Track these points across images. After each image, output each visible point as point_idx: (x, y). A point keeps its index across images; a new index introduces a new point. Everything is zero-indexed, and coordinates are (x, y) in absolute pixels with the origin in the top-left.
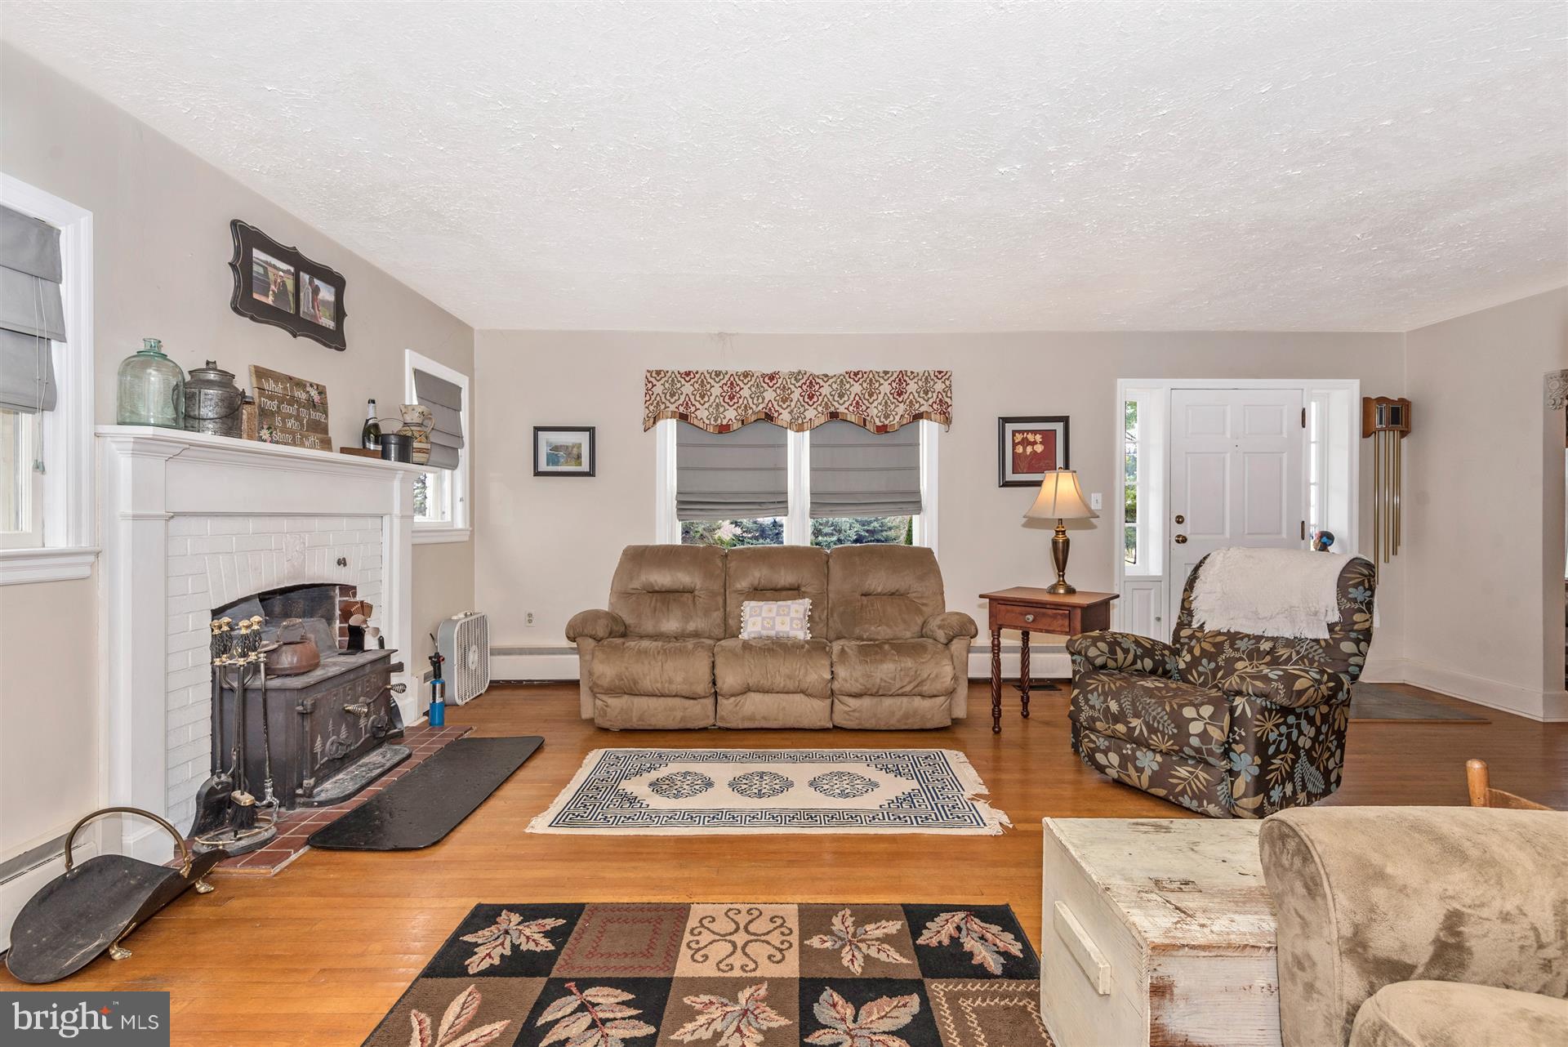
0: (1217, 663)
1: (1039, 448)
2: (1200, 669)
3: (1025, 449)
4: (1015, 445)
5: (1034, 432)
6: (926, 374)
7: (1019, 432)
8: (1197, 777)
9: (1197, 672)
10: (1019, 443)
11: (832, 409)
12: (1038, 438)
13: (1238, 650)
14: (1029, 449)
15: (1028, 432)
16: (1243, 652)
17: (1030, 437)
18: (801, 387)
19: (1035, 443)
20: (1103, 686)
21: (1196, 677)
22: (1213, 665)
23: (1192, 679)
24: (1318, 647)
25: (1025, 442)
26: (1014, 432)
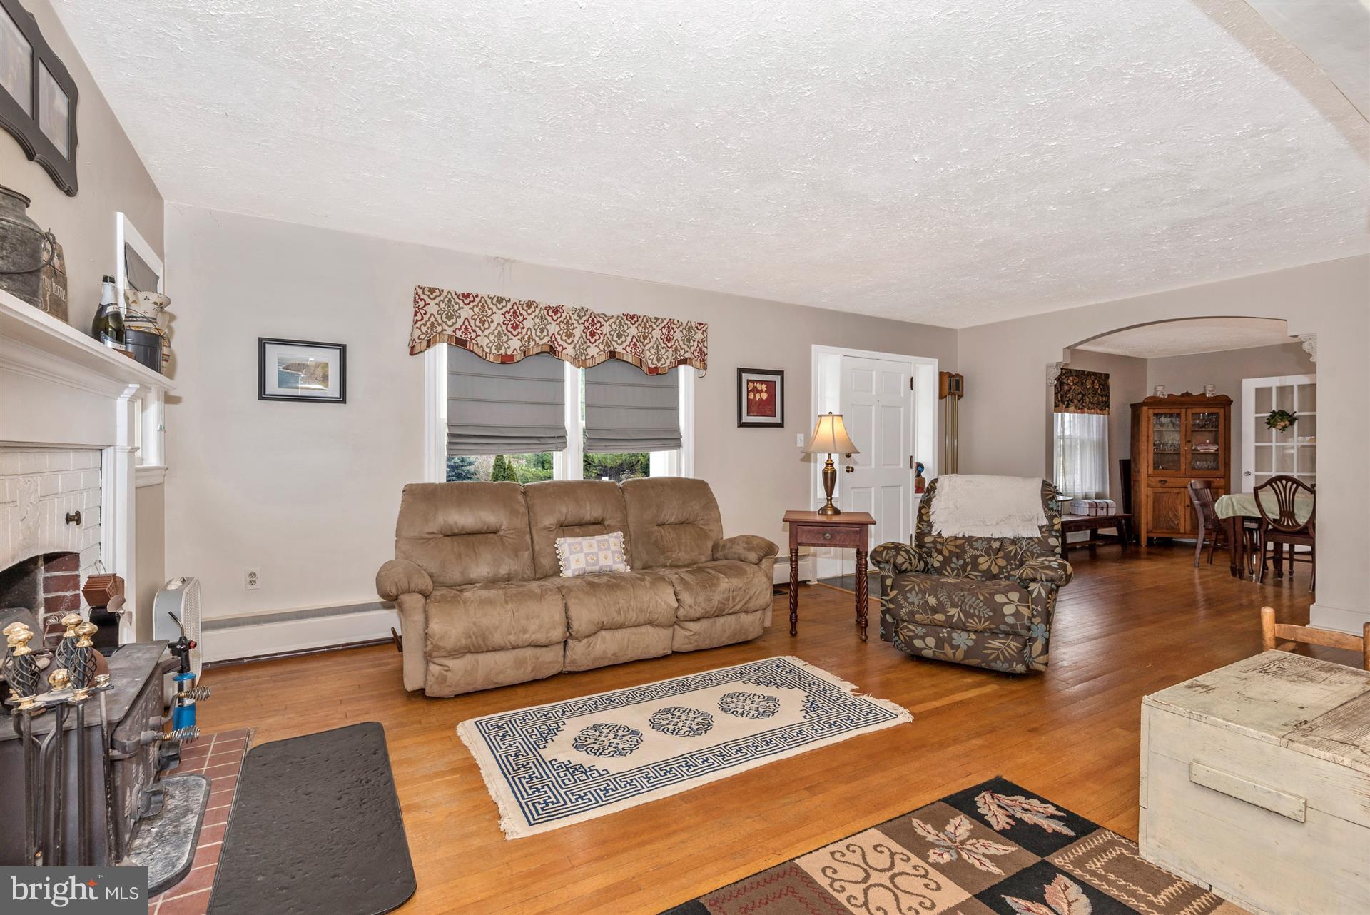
0: (965, 560)
1: (764, 396)
2: (953, 565)
3: (755, 396)
4: (748, 392)
5: (762, 382)
6: (689, 325)
7: (753, 381)
8: (1009, 646)
9: (950, 567)
10: (751, 391)
11: (612, 349)
12: (764, 387)
13: (977, 549)
14: (758, 396)
15: (757, 381)
16: (982, 550)
17: (759, 386)
18: (583, 324)
19: (761, 391)
20: (919, 585)
21: (950, 572)
22: (961, 562)
23: (947, 574)
24: (1033, 543)
25: (756, 390)
26: (748, 381)
